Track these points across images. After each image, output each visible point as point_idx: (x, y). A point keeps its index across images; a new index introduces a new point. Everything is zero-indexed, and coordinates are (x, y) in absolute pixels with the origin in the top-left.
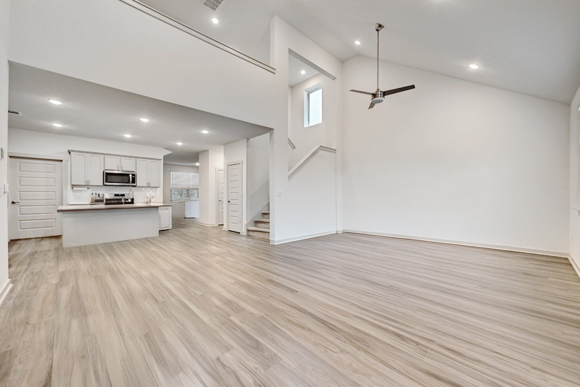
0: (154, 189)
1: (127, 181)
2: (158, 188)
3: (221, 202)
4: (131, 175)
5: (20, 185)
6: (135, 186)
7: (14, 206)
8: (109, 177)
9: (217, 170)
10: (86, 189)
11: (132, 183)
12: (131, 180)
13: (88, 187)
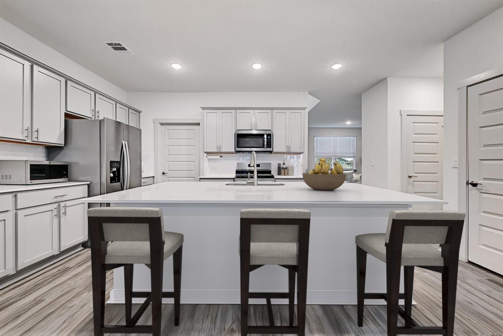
0: (295, 156)
1: (261, 146)
2: (302, 155)
3: (411, 179)
4: (265, 136)
5: (168, 155)
6: (271, 152)
7: (164, 176)
8: (241, 140)
9: (404, 115)
10: (219, 157)
11: (267, 147)
12: (266, 143)
13: (221, 155)
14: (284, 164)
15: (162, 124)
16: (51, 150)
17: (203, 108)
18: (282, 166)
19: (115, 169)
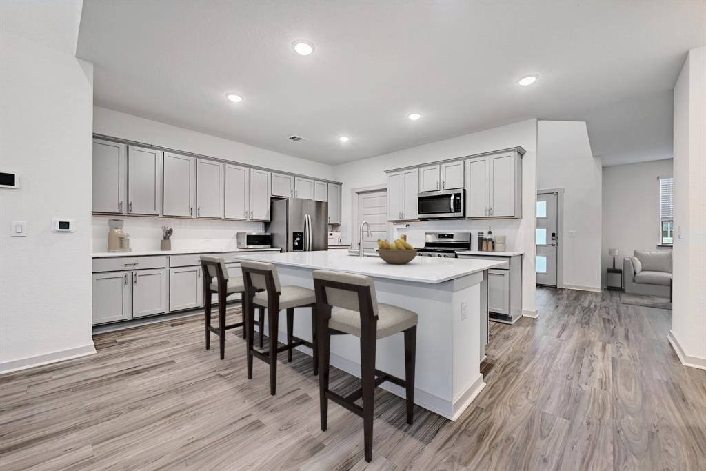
1: (447, 211)
4: (452, 197)
6: (462, 218)
10: (405, 226)
11: (455, 212)
12: (452, 207)
13: (407, 223)
14: (490, 233)
15: (358, 193)
16: (267, 225)
17: (387, 172)
18: (486, 236)
19: (298, 239)
